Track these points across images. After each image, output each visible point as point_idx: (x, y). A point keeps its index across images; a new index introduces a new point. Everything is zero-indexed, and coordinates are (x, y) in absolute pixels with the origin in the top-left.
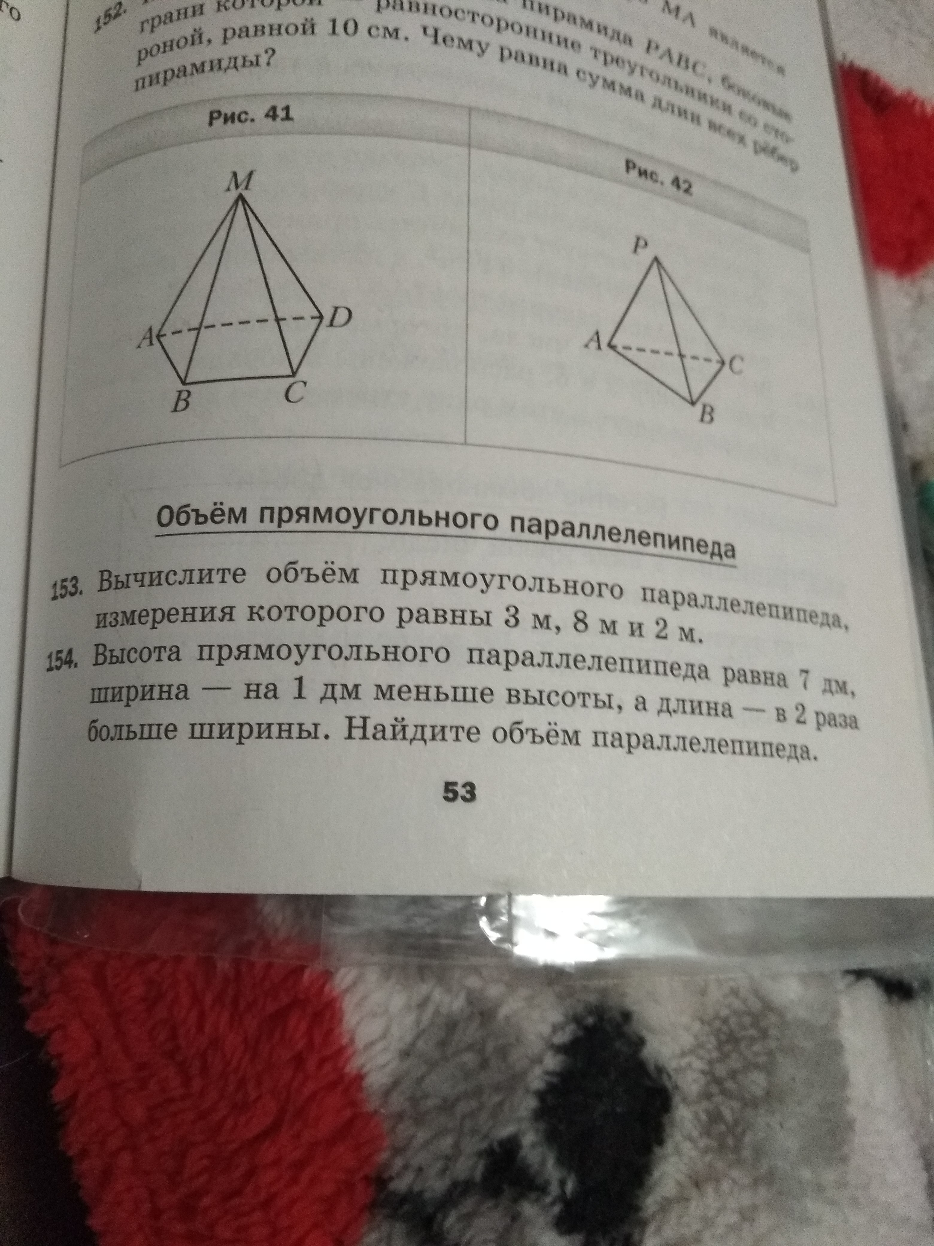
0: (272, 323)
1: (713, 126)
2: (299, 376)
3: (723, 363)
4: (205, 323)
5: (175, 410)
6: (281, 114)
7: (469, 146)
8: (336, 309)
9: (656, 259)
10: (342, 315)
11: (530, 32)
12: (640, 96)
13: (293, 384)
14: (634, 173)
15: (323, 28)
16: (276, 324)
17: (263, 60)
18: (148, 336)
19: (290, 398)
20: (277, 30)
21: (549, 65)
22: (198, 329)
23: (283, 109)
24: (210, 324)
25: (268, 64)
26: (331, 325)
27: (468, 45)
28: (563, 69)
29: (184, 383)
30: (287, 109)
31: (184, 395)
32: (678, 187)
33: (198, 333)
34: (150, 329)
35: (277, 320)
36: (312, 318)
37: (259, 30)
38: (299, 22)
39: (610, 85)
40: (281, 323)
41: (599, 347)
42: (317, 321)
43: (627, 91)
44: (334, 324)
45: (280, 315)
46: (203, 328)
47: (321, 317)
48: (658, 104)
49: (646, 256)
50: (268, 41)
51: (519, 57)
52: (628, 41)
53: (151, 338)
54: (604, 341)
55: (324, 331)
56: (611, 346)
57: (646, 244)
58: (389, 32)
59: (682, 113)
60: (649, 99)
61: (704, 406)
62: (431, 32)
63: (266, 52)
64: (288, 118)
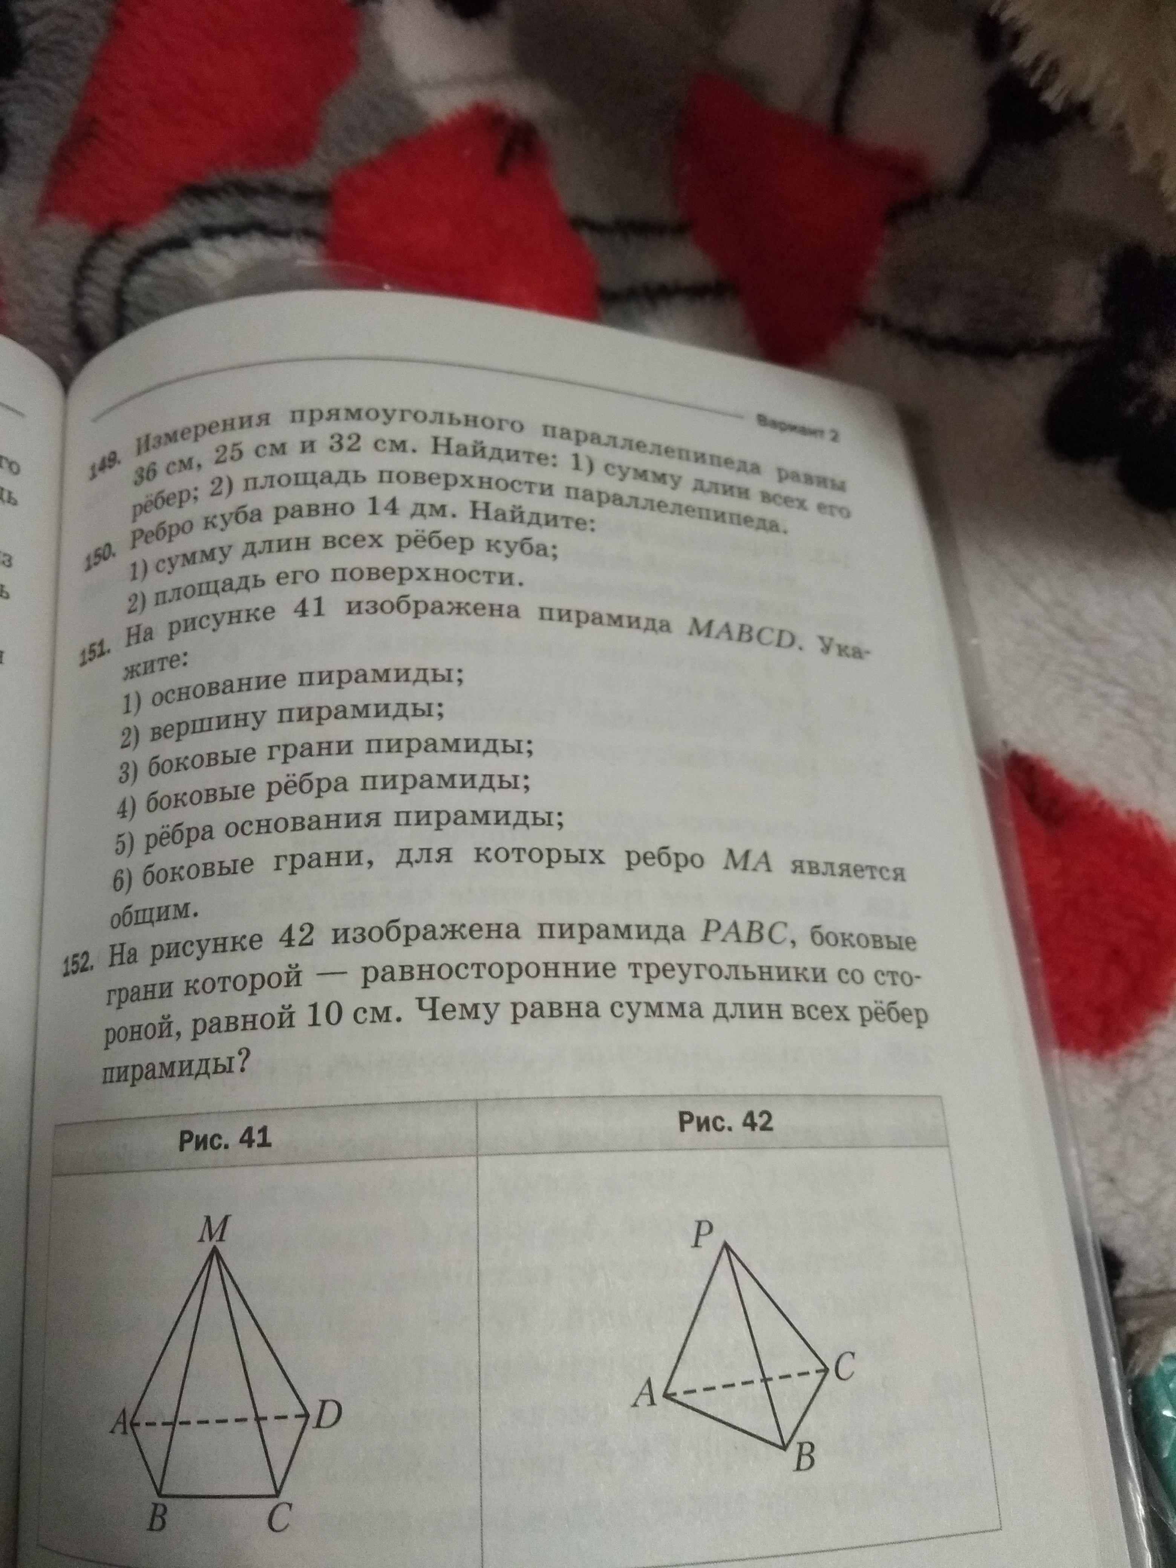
0: (252, 1423)
1: (801, 1012)
2: (284, 1497)
3: (826, 1370)
4: (179, 1419)
5: (151, 1529)
6: (258, 1138)
7: (477, 1156)
8: (324, 1403)
9: (726, 1246)
10: (331, 1411)
11: (550, 970)
12: (697, 1011)
13: (277, 1506)
14: (691, 1128)
15: (303, 1016)
16: (256, 1425)
17: (237, 1064)
18: (121, 1420)
19: (274, 1527)
20: (251, 1022)
21: (574, 1010)
22: (173, 1424)
23: (259, 1132)
24: (185, 1420)
25: (242, 1070)
26: (318, 1426)
27: (471, 1012)
28: (593, 1011)
29: (159, 1494)
30: (264, 1130)
31: (160, 1510)
32: (753, 1125)
33: (173, 1429)
34: (124, 1411)
35: (258, 1419)
36: (297, 1416)
37: (232, 1024)
38: (275, 1011)
39: (655, 1010)
40: (262, 1422)
41: (652, 1403)
42: (303, 1420)
43: (678, 1010)
44: (322, 1424)
45: (260, 1415)
46: (177, 1424)
47: (307, 1415)
48: (722, 1013)
49: (711, 1245)
50: (241, 1038)
51: (536, 1011)
52: (679, 934)
53: (124, 1423)
54: (658, 1389)
55: (310, 1432)
56: (667, 1396)
57: (711, 1228)
58: (378, 1013)
59: (755, 1011)
60: (709, 1010)
61: (801, 1445)
62: (427, 1004)
63: (240, 1053)
64: (265, 1144)
